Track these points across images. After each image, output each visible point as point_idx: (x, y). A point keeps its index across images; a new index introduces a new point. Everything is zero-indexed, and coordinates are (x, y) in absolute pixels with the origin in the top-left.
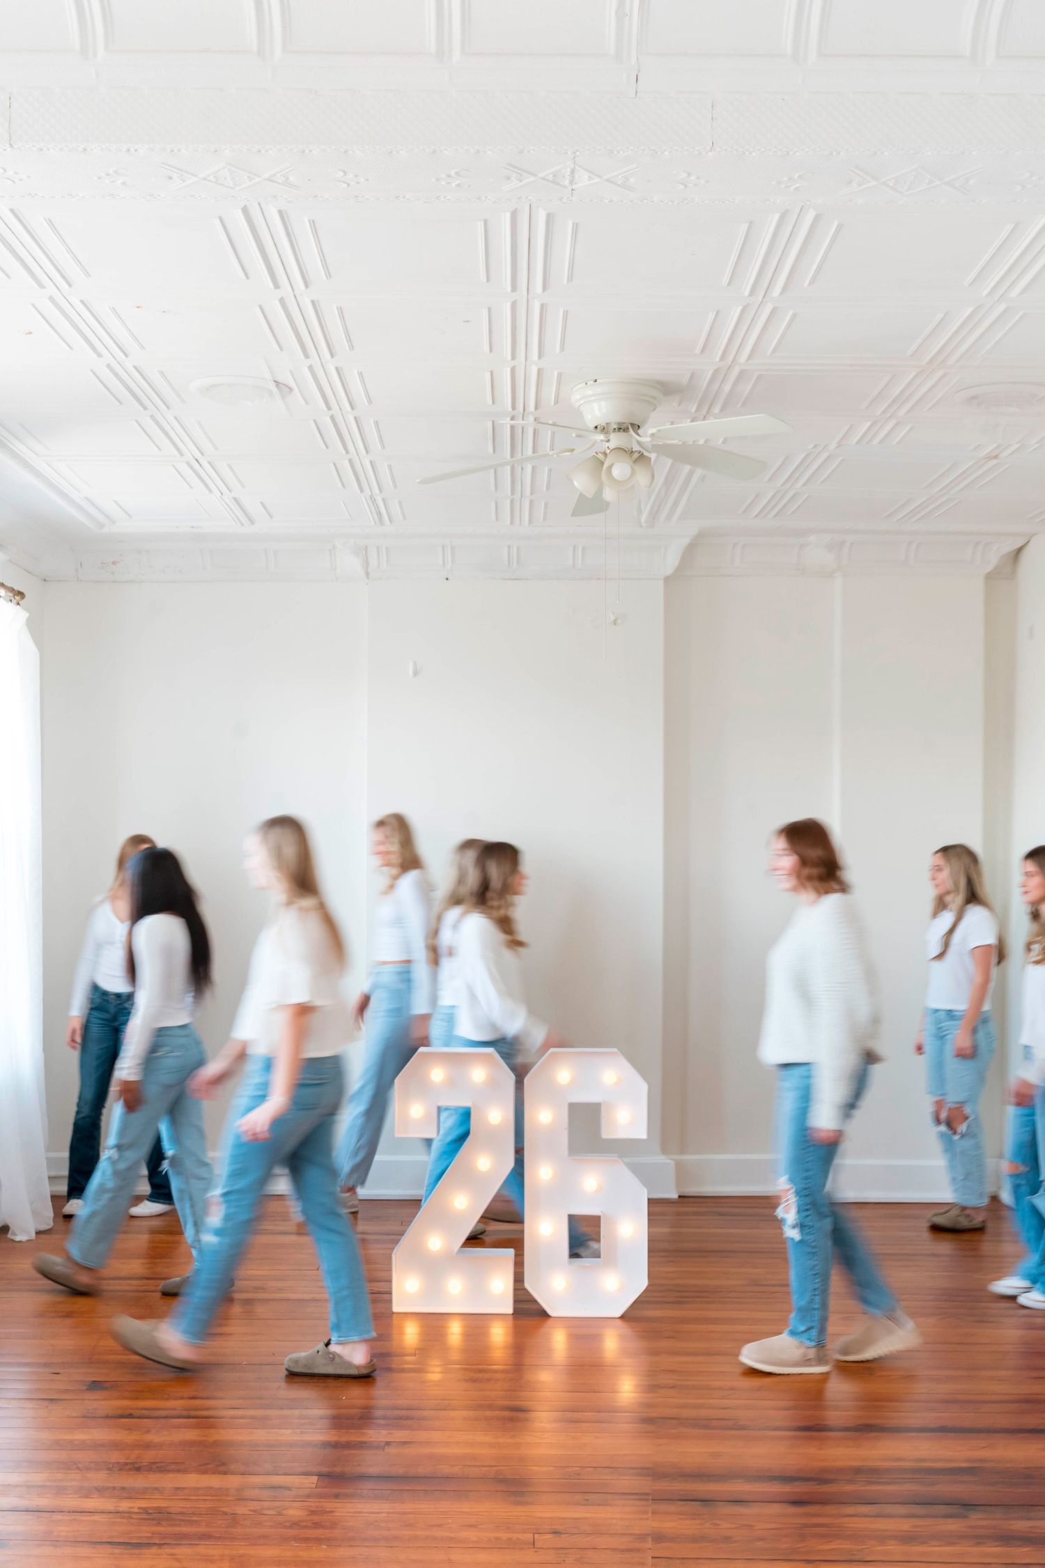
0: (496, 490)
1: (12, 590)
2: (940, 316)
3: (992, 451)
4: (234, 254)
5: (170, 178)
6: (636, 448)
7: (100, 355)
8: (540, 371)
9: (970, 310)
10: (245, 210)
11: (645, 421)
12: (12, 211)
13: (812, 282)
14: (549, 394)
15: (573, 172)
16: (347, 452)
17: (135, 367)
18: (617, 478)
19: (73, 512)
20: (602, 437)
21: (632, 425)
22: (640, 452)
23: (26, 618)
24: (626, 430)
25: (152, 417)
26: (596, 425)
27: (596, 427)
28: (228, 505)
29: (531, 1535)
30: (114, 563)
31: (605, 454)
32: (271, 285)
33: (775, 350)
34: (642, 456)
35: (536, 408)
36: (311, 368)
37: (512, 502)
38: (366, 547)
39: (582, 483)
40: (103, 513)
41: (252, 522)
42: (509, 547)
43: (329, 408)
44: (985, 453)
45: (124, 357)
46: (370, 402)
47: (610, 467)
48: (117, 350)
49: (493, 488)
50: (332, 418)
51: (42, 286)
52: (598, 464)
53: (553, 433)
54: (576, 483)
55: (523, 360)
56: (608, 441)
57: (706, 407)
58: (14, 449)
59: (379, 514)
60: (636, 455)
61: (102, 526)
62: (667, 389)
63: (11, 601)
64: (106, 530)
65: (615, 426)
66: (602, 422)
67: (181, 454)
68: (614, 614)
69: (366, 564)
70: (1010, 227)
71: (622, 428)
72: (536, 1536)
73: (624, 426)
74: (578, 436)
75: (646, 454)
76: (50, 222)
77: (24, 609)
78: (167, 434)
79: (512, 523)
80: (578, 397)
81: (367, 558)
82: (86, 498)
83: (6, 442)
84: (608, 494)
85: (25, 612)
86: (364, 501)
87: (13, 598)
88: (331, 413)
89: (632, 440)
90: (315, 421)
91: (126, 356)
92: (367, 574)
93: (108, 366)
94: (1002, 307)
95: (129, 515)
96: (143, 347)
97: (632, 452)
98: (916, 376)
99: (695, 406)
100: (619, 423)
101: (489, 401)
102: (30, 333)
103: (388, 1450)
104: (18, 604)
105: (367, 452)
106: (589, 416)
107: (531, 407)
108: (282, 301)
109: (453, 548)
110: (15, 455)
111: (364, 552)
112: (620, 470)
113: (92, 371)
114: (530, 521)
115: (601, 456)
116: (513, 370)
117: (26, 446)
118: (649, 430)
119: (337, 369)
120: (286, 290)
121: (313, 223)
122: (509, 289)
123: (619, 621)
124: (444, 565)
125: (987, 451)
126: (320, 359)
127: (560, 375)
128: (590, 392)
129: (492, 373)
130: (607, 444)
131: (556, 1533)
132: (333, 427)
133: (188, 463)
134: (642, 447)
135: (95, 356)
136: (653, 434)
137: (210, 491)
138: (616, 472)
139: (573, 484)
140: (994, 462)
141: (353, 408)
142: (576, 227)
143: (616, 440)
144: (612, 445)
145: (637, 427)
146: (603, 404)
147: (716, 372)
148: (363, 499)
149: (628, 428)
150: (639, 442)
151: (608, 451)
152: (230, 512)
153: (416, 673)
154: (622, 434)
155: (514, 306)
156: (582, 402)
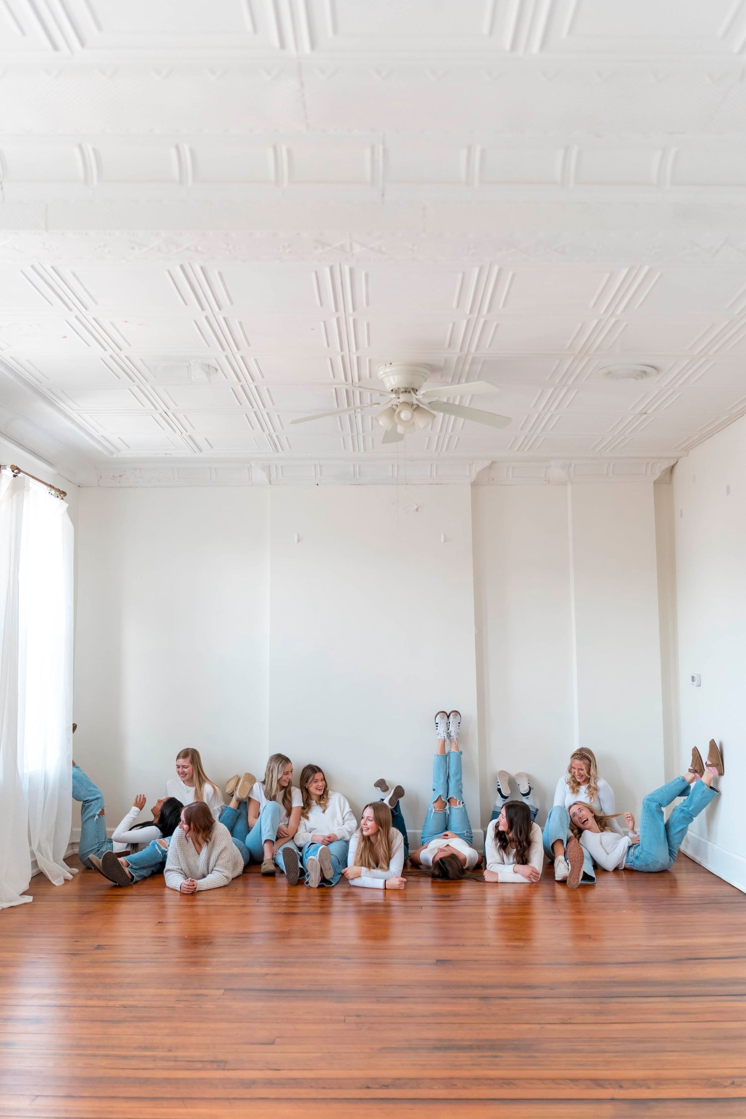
0: (342, 430)
1: (59, 490)
2: (580, 325)
3: (642, 410)
4: (177, 290)
5: (133, 248)
6: (415, 402)
7: (105, 350)
8: (358, 358)
9: (596, 322)
10: (182, 267)
11: (420, 387)
12: (53, 268)
13: (504, 305)
14: (366, 372)
15: (351, 244)
16: (253, 407)
17: (126, 357)
18: (404, 420)
19: (95, 444)
20: (394, 396)
21: (413, 389)
22: (417, 404)
23: (66, 507)
24: (409, 392)
25: (138, 386)
26: (392, 389)
27: (392, 390)
28: (186, 440)
29: (344, 1017)
30: (120, 476)
31: (397, 406)
32: (199, 308)
33: (490, 346)
34: (418, 407)
35: (359, 380)
36: (227, 357)
37: (352, 437)
38: (269, 466)
39: (383, 422)
40: (113, 445)
41: (201, 450)
42: (354, 466)
43: (240, 381)
44: (638, 411)
45: (119, 351)
46: (263, 377)
47: (400, 412)
48: (115, 346)
49: (340, 429)
50: (242, 386)
51: (71, 310)
52: (392, 411)
53: (371, 395)
54: (380, 422)
55: (347, 351)
56: (399, 398)
57: (457, 379)
58: (60, 407)
59: (275, 445)
60: (415, 407)
61: (112, 453)
62: (433, 369)
63: (58, 497)
64: (115, 456)
65: (403, 390)
66: (395, 387)
67: (156, 409)
68: (416, 505)
69: (269, 475)
70: (608, 275)
71: (406, 391)
72: (347, 1018)
73: (408, 390)
74: (380, 395)
75: (421, 405)
76: (74, 274)
77: (66, 502)
78: (146, 396)
79: (354, 451)
80: (381, 373)
81: (270, 472)
82: (103, 436)
83: (54, 401)
84: (400, 429)
85: (66, 504)
86: (266, 437)
87: (59, 495)
88: (241, 383)
89: (413, 398)
90: (232, 388)
91: (121, 350)
92: (270, 482)
93: (111, 356)
94: (613, 320)
95: (128, 447)
96: (130, 345)
97: (413, 404)
98: (573, 361)
99: (451, 379)
100: (405, 388)
101: (332, 376)
102: (65, 337)
103: (266, 977)
104: (62, 499)
105: (264, 407)
106: (388, 384)
107: (356, 380)
108: (207, 318)
109: (320, 466)
110: (60, 410)
111: (268, 469)
112: (405, 414)
113: (102, 359)
114: (365, 450)
115: (394, 407)
116: (343, 357)
117: (66, 404)
118: (421, 392)
119: (242, 357)
120: (208, 312)
121: (220, 274)
122: (334, 310)
123: (420, 509)
124: (316, 476)
125: (640, 410)
126: (232, 352)
127: (370, 360)
128: (388, 370)
129: (331, 359)
130: (398, 400)
131: (358, 1016)
132: (243, 392)
133: (160, 414)
134: (419, 402)
135: (103, 350)
136: (424, 394)
137: (175, 432)
138: (403, 416)
139: (379, 423)
140: (645, 416)
141: (253, 381)
142: (367, 275)
143: (403, 398)
144: (401, 400)
145: (415, 390)
146: (396, 377)
147: (459, 359)
148: (265, 436)
149: (410, 391)
150: (417, 399)
151: (399, 404)
152: (187, 444)
153: (299, 540)
154: (407, 395)
155: (338, 320)
156: (384, 376)
